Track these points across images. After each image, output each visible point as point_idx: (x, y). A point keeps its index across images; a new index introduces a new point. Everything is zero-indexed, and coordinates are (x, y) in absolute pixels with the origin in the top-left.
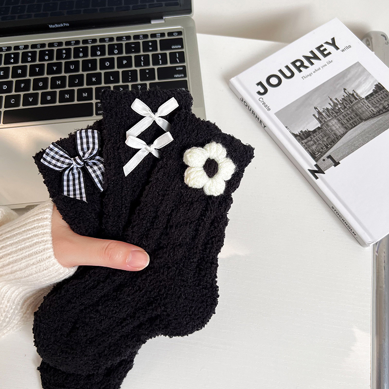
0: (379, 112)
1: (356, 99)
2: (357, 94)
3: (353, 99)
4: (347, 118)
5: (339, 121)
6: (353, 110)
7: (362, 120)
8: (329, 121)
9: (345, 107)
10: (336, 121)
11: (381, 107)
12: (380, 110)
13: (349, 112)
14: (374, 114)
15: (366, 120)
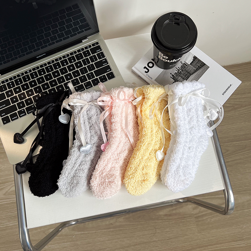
0: (197, 69)
1: (187, 65)
2: (186, 63)
3: (185, 66)
4: (184, 75)
5: (182, 77)
6: (186, 71)
7: (191, 74)
8: (178, 78)
9: (183, 70)
10: (180, 77)
11: (197, 67)
12: (197, 68)
13: (185, 72)
14: (195, 71)
15: (192, 74)
